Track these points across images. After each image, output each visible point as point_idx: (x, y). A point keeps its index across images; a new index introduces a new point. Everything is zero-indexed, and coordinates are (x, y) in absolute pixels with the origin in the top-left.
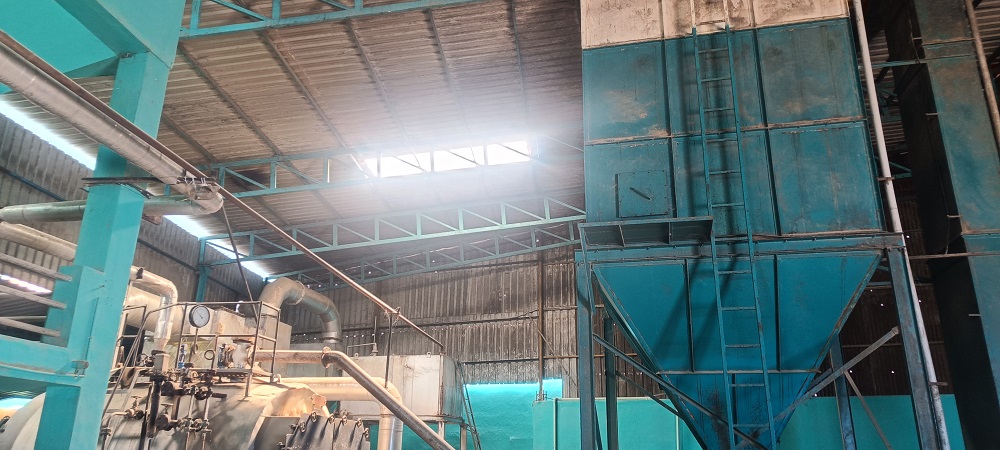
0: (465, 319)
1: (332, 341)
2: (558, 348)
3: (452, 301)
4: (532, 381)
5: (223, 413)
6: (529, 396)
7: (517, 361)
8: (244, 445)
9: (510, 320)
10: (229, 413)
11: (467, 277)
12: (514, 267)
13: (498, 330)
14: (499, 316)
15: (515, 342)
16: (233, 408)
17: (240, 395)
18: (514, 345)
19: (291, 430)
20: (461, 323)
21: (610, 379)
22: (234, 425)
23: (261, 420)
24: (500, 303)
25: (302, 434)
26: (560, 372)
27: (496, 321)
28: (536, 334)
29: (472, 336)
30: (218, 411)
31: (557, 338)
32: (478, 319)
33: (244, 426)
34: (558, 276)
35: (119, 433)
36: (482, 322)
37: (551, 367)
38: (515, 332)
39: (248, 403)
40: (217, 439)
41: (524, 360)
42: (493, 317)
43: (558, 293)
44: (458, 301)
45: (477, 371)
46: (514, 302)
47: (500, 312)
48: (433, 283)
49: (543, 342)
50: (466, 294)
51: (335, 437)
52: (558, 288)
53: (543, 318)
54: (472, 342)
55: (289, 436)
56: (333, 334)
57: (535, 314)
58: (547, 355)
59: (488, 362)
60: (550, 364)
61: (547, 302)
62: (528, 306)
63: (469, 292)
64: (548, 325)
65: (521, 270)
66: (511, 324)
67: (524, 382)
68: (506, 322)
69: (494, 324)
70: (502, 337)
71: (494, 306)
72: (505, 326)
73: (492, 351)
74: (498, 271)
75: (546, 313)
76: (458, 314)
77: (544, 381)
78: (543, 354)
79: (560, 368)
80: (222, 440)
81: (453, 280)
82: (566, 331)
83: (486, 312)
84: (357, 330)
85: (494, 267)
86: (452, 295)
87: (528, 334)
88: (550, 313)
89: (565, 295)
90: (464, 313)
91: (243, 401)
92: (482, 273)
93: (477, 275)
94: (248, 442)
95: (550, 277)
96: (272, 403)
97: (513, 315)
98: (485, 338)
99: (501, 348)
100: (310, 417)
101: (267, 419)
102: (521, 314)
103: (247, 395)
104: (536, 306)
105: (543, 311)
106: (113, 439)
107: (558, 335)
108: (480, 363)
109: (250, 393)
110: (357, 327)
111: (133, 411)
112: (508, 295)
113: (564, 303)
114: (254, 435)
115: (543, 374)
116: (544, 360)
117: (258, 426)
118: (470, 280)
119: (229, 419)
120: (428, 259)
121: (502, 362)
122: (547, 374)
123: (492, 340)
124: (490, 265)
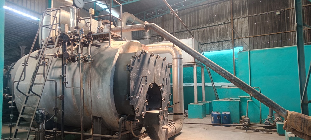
0: (199, 27)
1: (148, 39)
2: (240, 34)
3: (193, 21)
4: (229, 49)
5: (99, 53)
6: (228, 55)
7: (222, 41)
8: (110, 66)
9: (218, 25)
10: (102, 53)
11: (198, 10)
12: (219, 3)
13: (213, 30)
14: (213, 24)
15: (221, 34)
16: (104, 50)
17: (107, 45)
18: (220, 36)
19: (133, 58)
20: (197, 29)
21: (299, 28)
22: (104, 58)
23: (118, 55)
24: (213, 19)
25: (139, 60)
26: (241, 44)
27: (212, 26)
28: (230, 30)
29: (202, 34)
30: (97, 52)
31: (240, 30)
32: (204, 26)
33: (109, 58)
34: (240, 4)
35: (55, 65)
36: (206, 27)
37: (237, 42)
38: (220, 30)
39: (110, 48)
40: (97, 65)
41: (225, 41)
42: (211, 25)
43: (240, 11)
44: (195, 20)
45: (205, 47)
46: (219, 18)
47: (214, 22)
48: (184, 15)
49: (234, 32)
50: (198, 17)
51: (155, 64)
52: (240, 9)
53: (233, 23)
54: (202, 36)
55: (132, 60)
56: (148, 37)
57: (229, 21)
58: (236, 38)
59: (209, 43)
60: (237, 41)
61: (235, 15)
62: (226, 18)
63: (200, 16)
64: (235, 25)
65: (222, 3)
66: (219, 27)
67: (226, 49)
68: (217, 26)
69: (211, 28)
70: (215, 32)
71: (211, 20)
72: (216, 28)
73: (211, 39)
74: (211, 6)
75: (234, 21)
76: (195, 25)
77: (234, 48)
78: (234, 37)
79: (242, 42)
80: (100, 65)
81: (192, 12)
82: (244, 27)
83: (207, 23)
84: (156, 36)
85: (210, 4)
86: (193, 18)
87: (227, 30)
88: (236, 20)
89: (243, 12)
90: (198, 25)
91: (108, 47)
92: (205, 7)
93: (202, 8)
94: (112, 65)
95: (236, 5)
96: (122, 47)
97: (220, 23)
98: (208, 34)
99: (215, 37)
100: (142, 53)
101: (120, 55)
102: (223, 22)
103: (110, 45)
104: (229, 18)
105: (233, 20)
106: (53, 68)
107: (240, 29)
108: (206, 44)
109: (111, 44)
110: (156, 35)
111: (57, 54)
112: (217, 15)
113: (243, 15)
114: (115, 62)
115: (234, 46)
116: (234, 40)
117: (116, 57)
118: (200, 11)
119: (102, 56)
120: (182, 4)
121: (216, 42)
122: (235, 45)
123: (211, 34)
124: (208, 4)
